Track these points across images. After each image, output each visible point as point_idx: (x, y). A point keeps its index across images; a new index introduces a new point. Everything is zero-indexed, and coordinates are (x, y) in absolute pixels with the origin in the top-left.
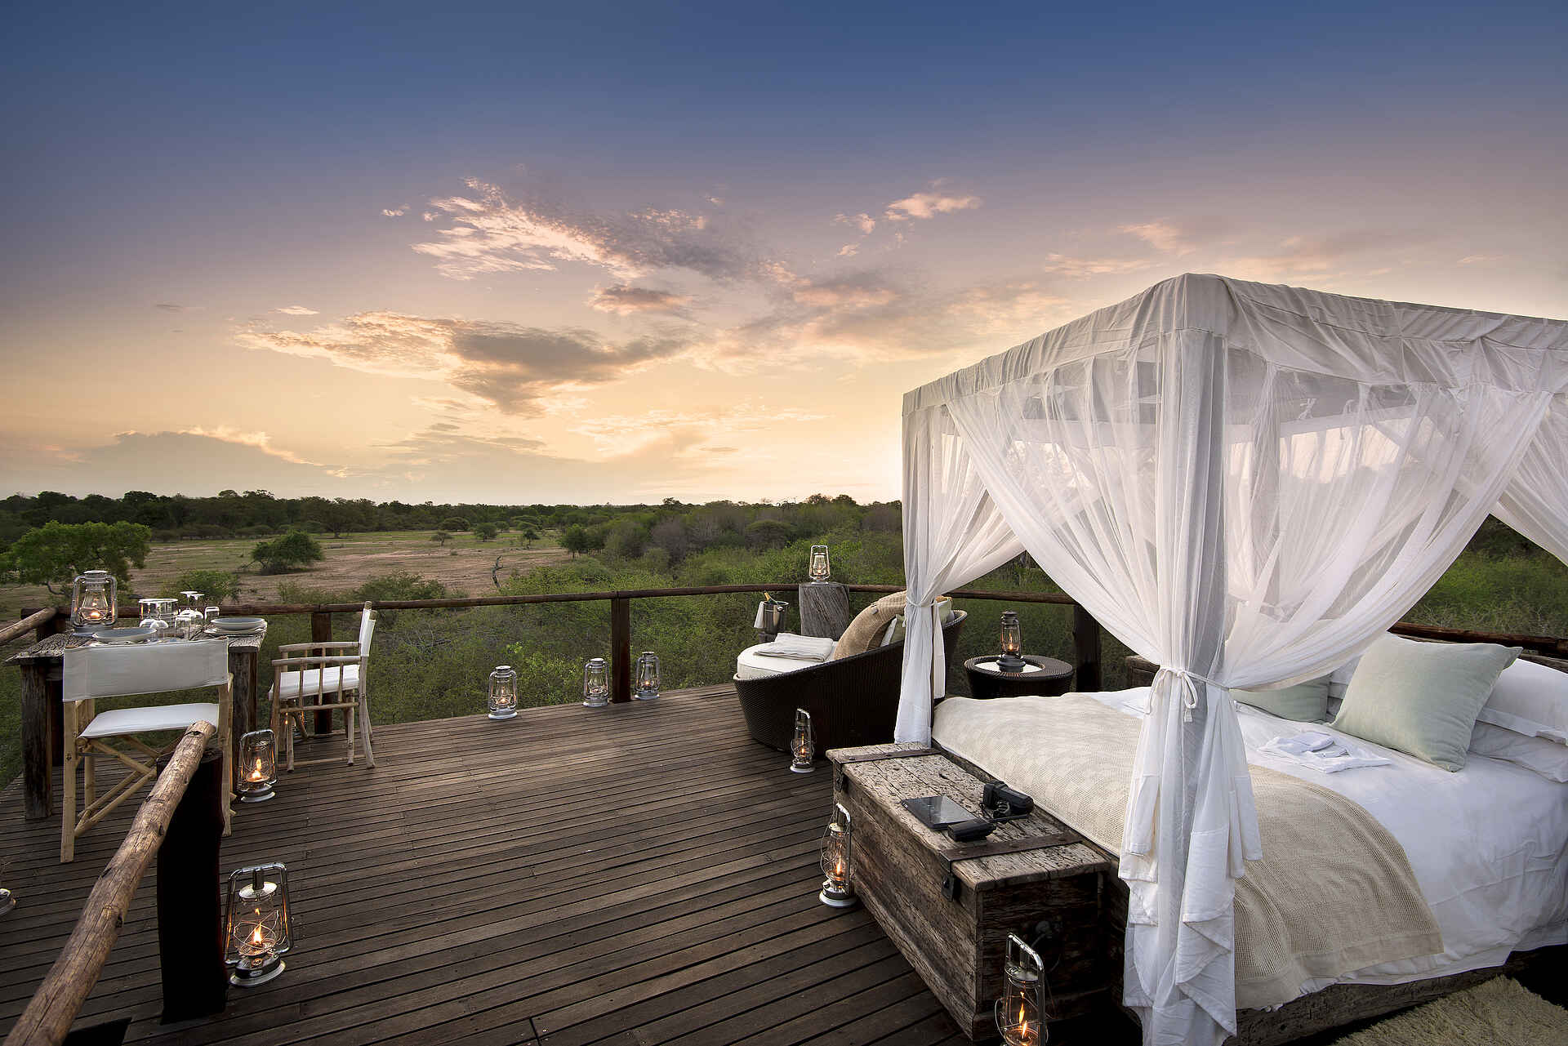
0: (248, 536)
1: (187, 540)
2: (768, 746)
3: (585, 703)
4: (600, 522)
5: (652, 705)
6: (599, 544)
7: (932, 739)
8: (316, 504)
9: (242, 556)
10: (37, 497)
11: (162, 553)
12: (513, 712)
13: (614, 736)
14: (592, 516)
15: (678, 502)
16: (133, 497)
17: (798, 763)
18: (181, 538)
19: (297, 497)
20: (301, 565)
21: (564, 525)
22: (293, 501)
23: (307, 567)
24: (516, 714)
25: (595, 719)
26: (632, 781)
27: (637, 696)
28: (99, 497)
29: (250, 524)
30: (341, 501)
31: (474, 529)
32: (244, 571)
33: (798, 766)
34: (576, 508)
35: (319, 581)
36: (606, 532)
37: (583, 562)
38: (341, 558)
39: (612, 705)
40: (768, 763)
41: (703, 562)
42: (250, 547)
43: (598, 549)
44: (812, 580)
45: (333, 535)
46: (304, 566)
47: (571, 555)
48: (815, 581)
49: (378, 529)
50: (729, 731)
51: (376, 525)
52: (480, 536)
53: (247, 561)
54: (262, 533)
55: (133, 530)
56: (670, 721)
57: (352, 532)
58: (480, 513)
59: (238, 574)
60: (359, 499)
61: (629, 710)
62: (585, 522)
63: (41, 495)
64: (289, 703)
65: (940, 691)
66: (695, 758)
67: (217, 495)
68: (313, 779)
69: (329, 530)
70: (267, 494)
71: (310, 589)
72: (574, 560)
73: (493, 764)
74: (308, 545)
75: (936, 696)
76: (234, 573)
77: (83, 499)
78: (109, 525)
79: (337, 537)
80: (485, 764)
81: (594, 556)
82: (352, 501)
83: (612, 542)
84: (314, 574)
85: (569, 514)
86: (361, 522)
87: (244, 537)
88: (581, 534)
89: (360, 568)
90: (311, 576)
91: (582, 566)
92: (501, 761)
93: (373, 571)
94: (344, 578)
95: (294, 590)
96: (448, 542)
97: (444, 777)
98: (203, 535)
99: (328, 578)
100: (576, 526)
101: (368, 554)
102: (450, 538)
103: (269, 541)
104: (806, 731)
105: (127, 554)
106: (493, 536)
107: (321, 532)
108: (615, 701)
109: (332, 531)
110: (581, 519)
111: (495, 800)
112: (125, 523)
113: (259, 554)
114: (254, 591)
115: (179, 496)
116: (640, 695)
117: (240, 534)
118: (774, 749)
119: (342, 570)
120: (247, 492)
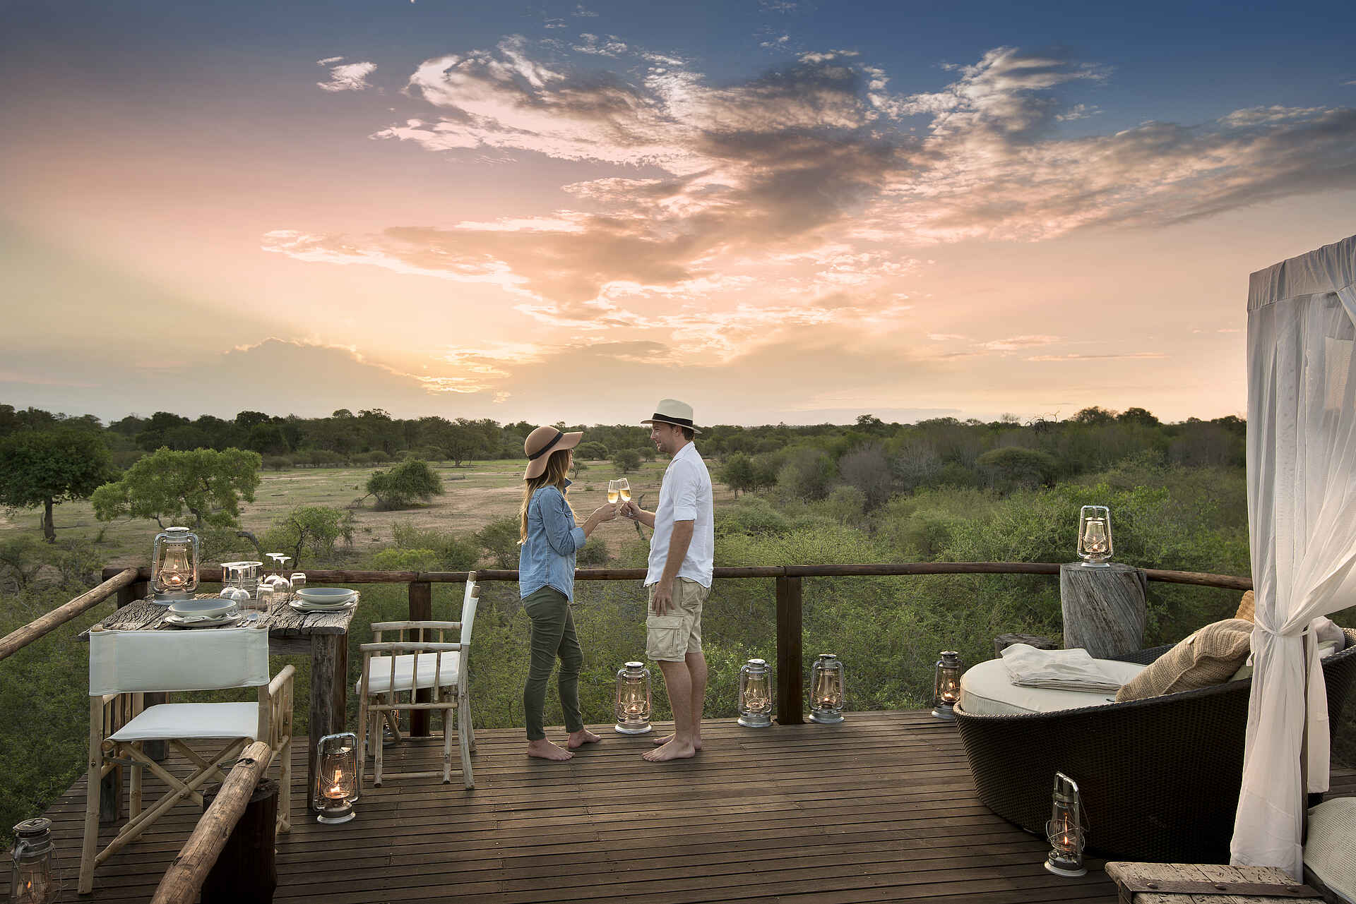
0: (361, 463)
1: (300, 467)
2: (1008, 822)
3: (740, 721)
4: (771, 449)
5: (834, 732)
6: (769, 480)
7: (1304, 865)
8: (435, 425)
9: (357, 488)
10: (151, 418)
11: (274, 483)
12: (646, 726)
13: (777, 776)
14: (761, 441)
15: (878, 420)
16: (248, 419)
17: (1058, 859)
18: (294, 465)
19: (415, 416)
20: (417, 500)
21: (723, 452)
22: (410, 423)
23: (426, 503)
24: (649, 728)
25: (753, 746)
26: (801, 852)
27: (811, 717)
28: (211, 418)
29: (366, 450)
30: (462, 422)
31: (614, 457)
32: (357, 507)
33: (1056, 864)
34: (740, 429)
35: (438, 520)
36: (778, 464)
37: (747, 504)
38: (462, 492)
39: (778, 727)
40: (1007, 850)
41: (913, 509)
42: (365, 477)
43: (767, 486)
44: (1082, 560)
45: (454, 463)
46: (421, 501)
47: (733, 494)
48: (1087, 561)
49: (503, 457)
50: (945, 788)
51: (502, 451)
52: (620, 466)
53: (361, 494)
54: (378, 460)
55: (244, 458)
56: (858, 762)
57: (474, 459)
58: (621, 436)
59: (351, 509)
60: (482, 419)
61: (800, 737)
62: (751, 450)
63: (155, 416)
64: (380, 698)
65: (1321, 780)
66: (895, 826)
67: (331, 416)
68: (404, 797)
69: (450, 458)
70: (383, 413)
71: (426, 529)
72: (735, 500)
73: (615, 801)
74: (426, 476)
75: (1312, 789)
76: (347, 508)
77: (196, 420)
78: (219, 452)
79: (458, 466)
80: (606, 799)
81: (762, 496)
82: (474, 422)
83: (786, 476)
84: (433, 511)
85: (731, 437)
86: (484, 447)
87: (358, 464)
88: (746, 465)
89: (482, 504)
90: (429, 513)
91: (746, 509)
92: (627, 797)
93: (495, 509)
94: (465, 516)
95: (410, 531)
96: (582, 474)
97: (555, 812)
98: (316, 463)
99: (447, 516)
100: (739, 455)
101: (491, 487)
102: (584, 468)
103: (385, 470)
104: (1072, 810)
105: (237, 485)
106: (636, 466)
107: (440, 460)
108: (781, 721)
109: (452, 458)
110: (746, 444)
111: (615, 857)
112: (235, 450)
113: (375, 486)
114: (368, 531)
115: (292, 417)
116: (816, 715)
117: (355, 461)
118: (1019, 828)
119: (463, 507)
120: (362, 411)
